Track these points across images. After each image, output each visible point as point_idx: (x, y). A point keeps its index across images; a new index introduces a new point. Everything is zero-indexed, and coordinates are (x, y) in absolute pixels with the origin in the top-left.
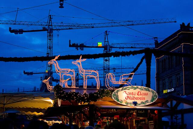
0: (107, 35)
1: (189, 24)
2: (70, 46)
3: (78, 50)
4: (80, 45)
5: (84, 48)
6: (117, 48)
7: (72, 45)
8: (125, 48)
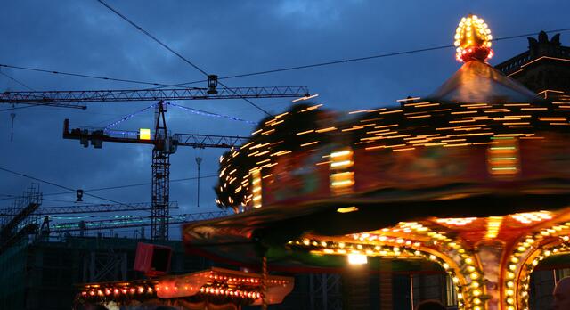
0: (163, 111)
1: (557, 37)
2: (67, 135)
3: (86, 146)
4: (94, 133)
5: (104, 143)
6: (188, 145)
7: (70, 132)
8: (208, 146)
